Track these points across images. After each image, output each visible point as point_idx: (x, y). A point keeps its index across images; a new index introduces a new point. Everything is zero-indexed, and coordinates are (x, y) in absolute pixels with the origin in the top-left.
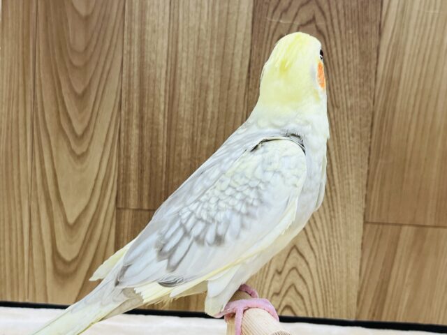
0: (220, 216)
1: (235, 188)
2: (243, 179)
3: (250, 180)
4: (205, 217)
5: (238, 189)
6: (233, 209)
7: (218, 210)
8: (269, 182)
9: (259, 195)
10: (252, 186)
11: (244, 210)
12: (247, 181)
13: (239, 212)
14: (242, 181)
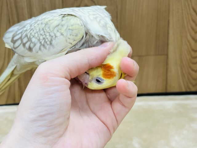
0: (34, 40)
1: (44, 32)
2: (49, 29)
3: (51, 32)
4: (29, 37)
5: (46, 33)
6: (39, 40)
7: (34, 37)
8: (57, 36)
9: (51, 40)
10: (51, 35)
11: (43, 43)
12: (50, 32)
13: (41, 43)
14: (48, 30)
